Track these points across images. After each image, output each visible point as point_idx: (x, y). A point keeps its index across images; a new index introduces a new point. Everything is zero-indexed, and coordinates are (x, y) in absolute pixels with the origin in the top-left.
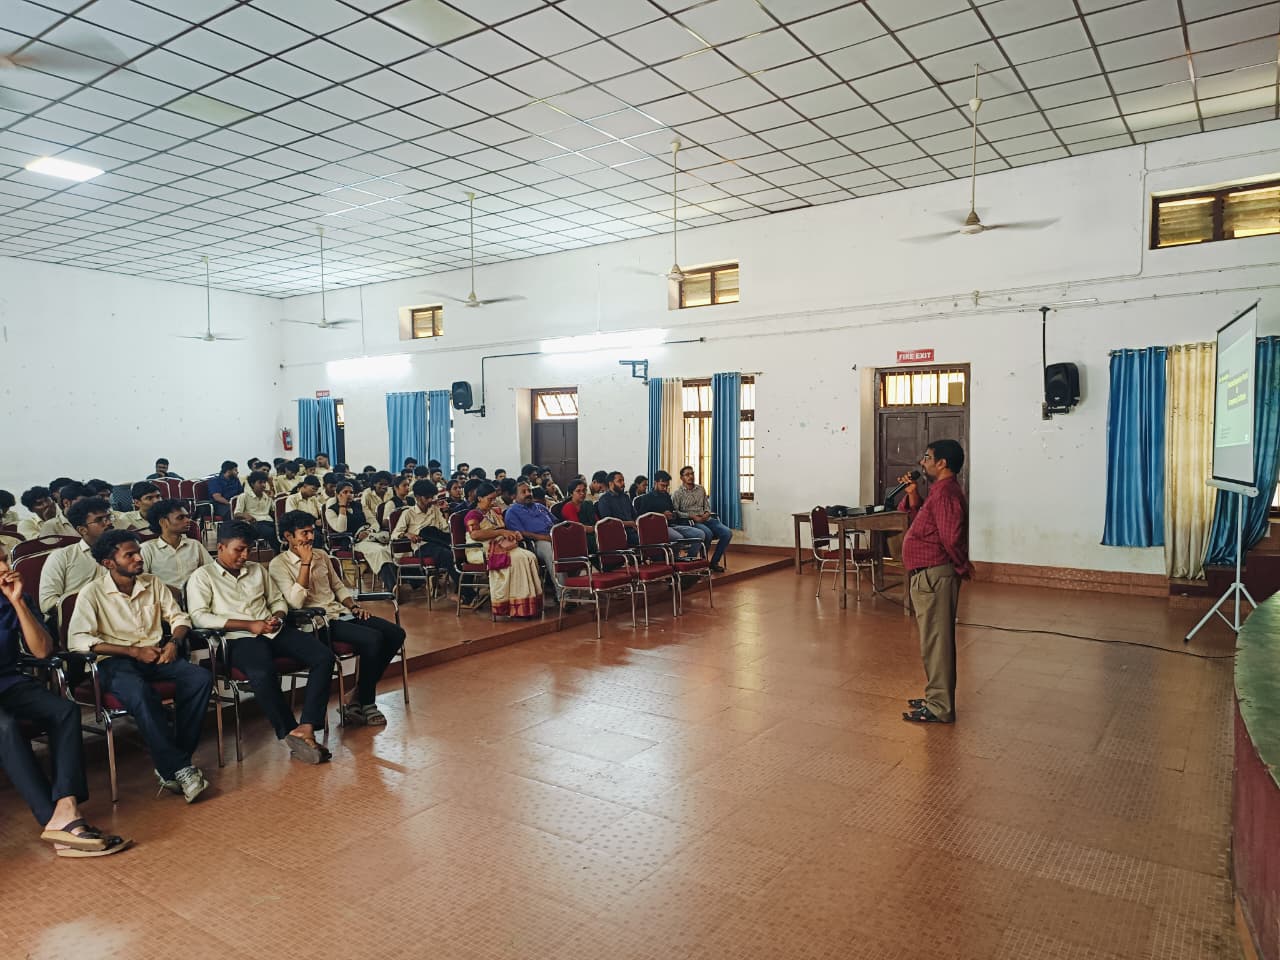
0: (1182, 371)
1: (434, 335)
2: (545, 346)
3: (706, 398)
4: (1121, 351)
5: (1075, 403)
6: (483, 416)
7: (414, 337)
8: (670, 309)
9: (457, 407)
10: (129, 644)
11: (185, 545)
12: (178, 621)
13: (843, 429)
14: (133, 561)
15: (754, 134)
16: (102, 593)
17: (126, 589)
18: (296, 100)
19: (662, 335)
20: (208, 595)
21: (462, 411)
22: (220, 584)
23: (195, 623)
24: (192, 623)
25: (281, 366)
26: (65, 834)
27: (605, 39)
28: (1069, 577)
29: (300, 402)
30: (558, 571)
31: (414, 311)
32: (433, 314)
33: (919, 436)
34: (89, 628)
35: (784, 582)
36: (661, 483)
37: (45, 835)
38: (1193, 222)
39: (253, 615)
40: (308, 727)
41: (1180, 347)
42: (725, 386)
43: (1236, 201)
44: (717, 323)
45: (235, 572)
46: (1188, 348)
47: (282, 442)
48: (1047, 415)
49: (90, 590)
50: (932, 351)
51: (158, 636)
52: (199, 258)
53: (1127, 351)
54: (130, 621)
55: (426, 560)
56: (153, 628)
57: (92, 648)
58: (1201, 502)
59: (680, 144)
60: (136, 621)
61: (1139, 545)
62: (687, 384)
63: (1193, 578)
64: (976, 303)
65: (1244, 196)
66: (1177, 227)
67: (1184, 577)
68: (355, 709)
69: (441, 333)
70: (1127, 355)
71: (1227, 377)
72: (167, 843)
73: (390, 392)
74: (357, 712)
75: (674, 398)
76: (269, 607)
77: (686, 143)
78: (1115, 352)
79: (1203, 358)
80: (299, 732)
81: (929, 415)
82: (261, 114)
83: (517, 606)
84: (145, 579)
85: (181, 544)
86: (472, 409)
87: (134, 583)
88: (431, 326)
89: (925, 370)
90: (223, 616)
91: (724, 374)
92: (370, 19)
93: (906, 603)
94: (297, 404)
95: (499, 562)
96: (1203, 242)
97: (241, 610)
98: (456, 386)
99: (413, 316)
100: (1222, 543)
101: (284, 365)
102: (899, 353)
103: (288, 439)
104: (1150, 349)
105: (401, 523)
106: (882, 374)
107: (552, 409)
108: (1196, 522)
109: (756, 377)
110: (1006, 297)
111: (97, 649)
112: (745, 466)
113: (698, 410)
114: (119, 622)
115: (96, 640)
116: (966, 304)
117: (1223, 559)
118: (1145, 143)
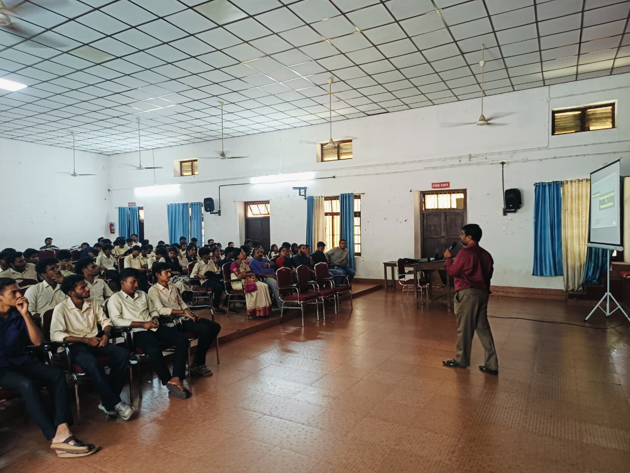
0: (568, 192)
1: (192, 174)
2: (252, 180)
3: (336, 206)
4: (539, 183)
5: (519, 208)
6: (220, 215)
7: (182, 175)
8: (317, 162)
9: (206, 210)
10: (82, 336)
11: (97, 282)
12: (105, 324)
13: (406, 221)
14: (85, 290)
15: (370, 76)
16: (67, 309)
17: (79, 306)
18: (141, 51)
19: (312, 175)
20: (120, 308)
21: (209, 213)
22: (125, 302)
23: (114, 324)
24: (113, 324)
25: (109, 190)
26: (66, 444)
27: (308, 25)
28: (517, 291)
29: (119, 208)
30: (280, 293)
31: (181, 162)
32: (192, 164)
33: (442, 224)
34: (62, 328)
35: (379, 297)
36: (320, 248)
37: (53, 446)
38: (570, 123)
39: (144, 319)
40: (177, 378)
41: (567, 181)
42: (346, 200)
43: (591, 113)
44: (342, 169)
45: (132, 296)
46: (571, 181)
47: (109, 229)
48: (505, 213)
49: (61, 306)
50: (449, 183)
51: (96, 332)
52: (70, 133)
53: (542, 183)
54: (82, 324)
55: (209, 288)
56: (93, 328)
57: (64, 339)
58: (580, 255)
59: (332, 80)
60: (85, 324)
61: (551, 275)
62: (327, 199)
63: (577, 291)
64: (470, 160)
65: (595, 111)
66: (563, 125)
67: (573, 290)
68: (196, 368)
69: (196, 173)
70: (542, 185)
71: (598, 195)
72: (119, 447)
73: (169, 203)
74: (197, 369)
75: (320, 206)
76: (150, 314)
77: (336, 79)
78: (537, 183)
79: (579, 186)
80: (173, 382)
81: (447, 214)
82: (120, 58)
83: (260, 311)
84: (89, 301)
85: (95, 282)
86: (214, 211)
87: (83, 303)
88: (191, 170)
89: (445, 192)
90: (129, 320)
91: (345, 194)
92: (190, 9)
93: (449, 305)
94: (118, 209)
95: (252, 289)
96: (575, 132)
97: (138, 316)
98: (206, 200)
99: (181, 165)
100: (590, 274)
101: (110, 189)
102: (433, 184)
103: (113, 228)
104: (554, 182)
105: (195, 269)
106: (423, 194)
107: (255, 212)
108: (577, 264)
109: (362, 195)
110: (484, 157)
111: (67, 339)
112: (357, 239)
113: (331, 212)
114: (77, 325)
115: (66, 335)
116: (465, 161)
117: (591, 281)
118: (549, 85)
